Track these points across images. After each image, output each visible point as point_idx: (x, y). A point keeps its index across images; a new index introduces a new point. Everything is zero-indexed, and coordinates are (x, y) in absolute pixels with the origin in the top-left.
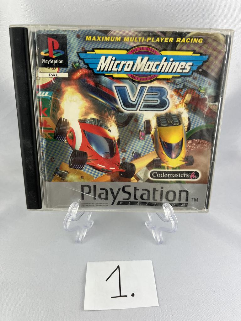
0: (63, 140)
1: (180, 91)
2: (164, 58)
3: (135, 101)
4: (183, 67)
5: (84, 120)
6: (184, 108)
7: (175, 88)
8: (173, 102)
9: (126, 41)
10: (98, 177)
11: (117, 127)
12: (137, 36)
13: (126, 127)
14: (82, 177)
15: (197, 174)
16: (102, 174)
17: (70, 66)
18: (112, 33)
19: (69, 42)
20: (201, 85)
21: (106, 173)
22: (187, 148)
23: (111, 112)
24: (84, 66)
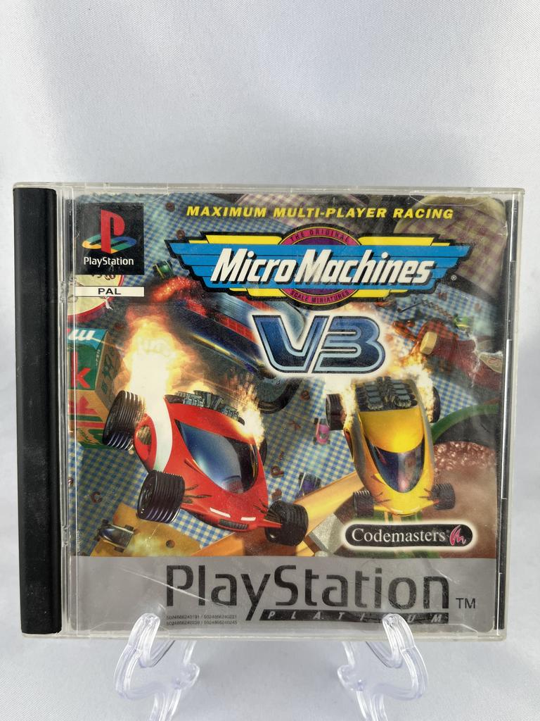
0: (124, 447)
1: (409, 325)
2: (368, 253)
3: (301, 351)
4: (412, 272)
5: (179, 397)
6: (421, 366)
7: (395, 319)
8: (395, 352)
9: (279, 215)
10: (211, 543)
11: (259, 413)
12: (302, 205)
13: (281, 412)
14: (169, 544)
15: (466, 533)
16: (220, 536)
17: (148, 271)
18: (246, 199)
19: (148, 220)
20: (458, 312)
21: (232, 531)
22: (437, 465)
23: (245, 377)
24: (182, 271)
